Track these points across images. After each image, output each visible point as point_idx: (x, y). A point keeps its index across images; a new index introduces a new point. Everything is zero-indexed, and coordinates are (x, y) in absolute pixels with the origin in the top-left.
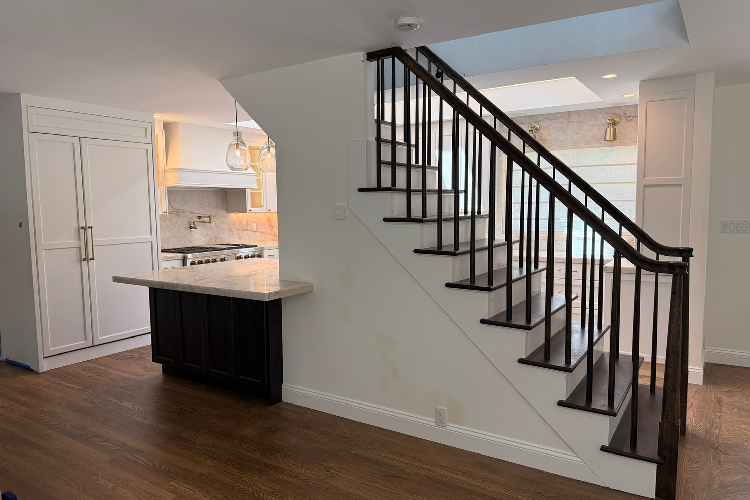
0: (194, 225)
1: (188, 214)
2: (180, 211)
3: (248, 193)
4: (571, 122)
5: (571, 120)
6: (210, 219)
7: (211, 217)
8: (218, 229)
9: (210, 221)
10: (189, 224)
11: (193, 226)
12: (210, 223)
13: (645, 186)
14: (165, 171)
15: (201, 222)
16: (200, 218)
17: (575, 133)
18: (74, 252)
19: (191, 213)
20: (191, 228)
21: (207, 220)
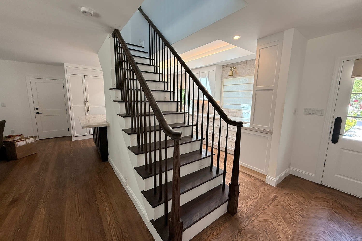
4: (247, 65)
5: (247, 64)
13: (256, 90)
17: (248, 69)
18: (83, 109)
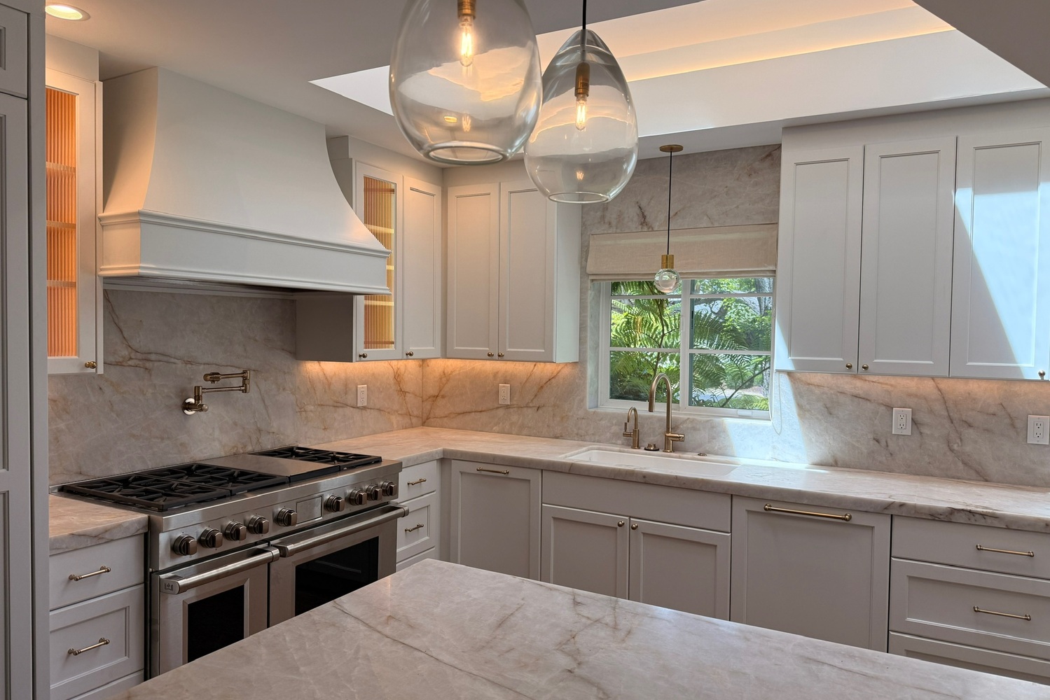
0: (197, 398)
1: (180, 364)
2: (153, 357)
3: (360, 304)
6: (245, 379)
7: (248, 375)
8: (266, 407)
9: (244, 384)
10: (183, 394)
11: (192, 400)
12: (245, 391)
14: (101, 224)
15: (218, 390)
16: (214, 377)
19: (190, 363)
20: (188, 407)
21: (237, 382)
